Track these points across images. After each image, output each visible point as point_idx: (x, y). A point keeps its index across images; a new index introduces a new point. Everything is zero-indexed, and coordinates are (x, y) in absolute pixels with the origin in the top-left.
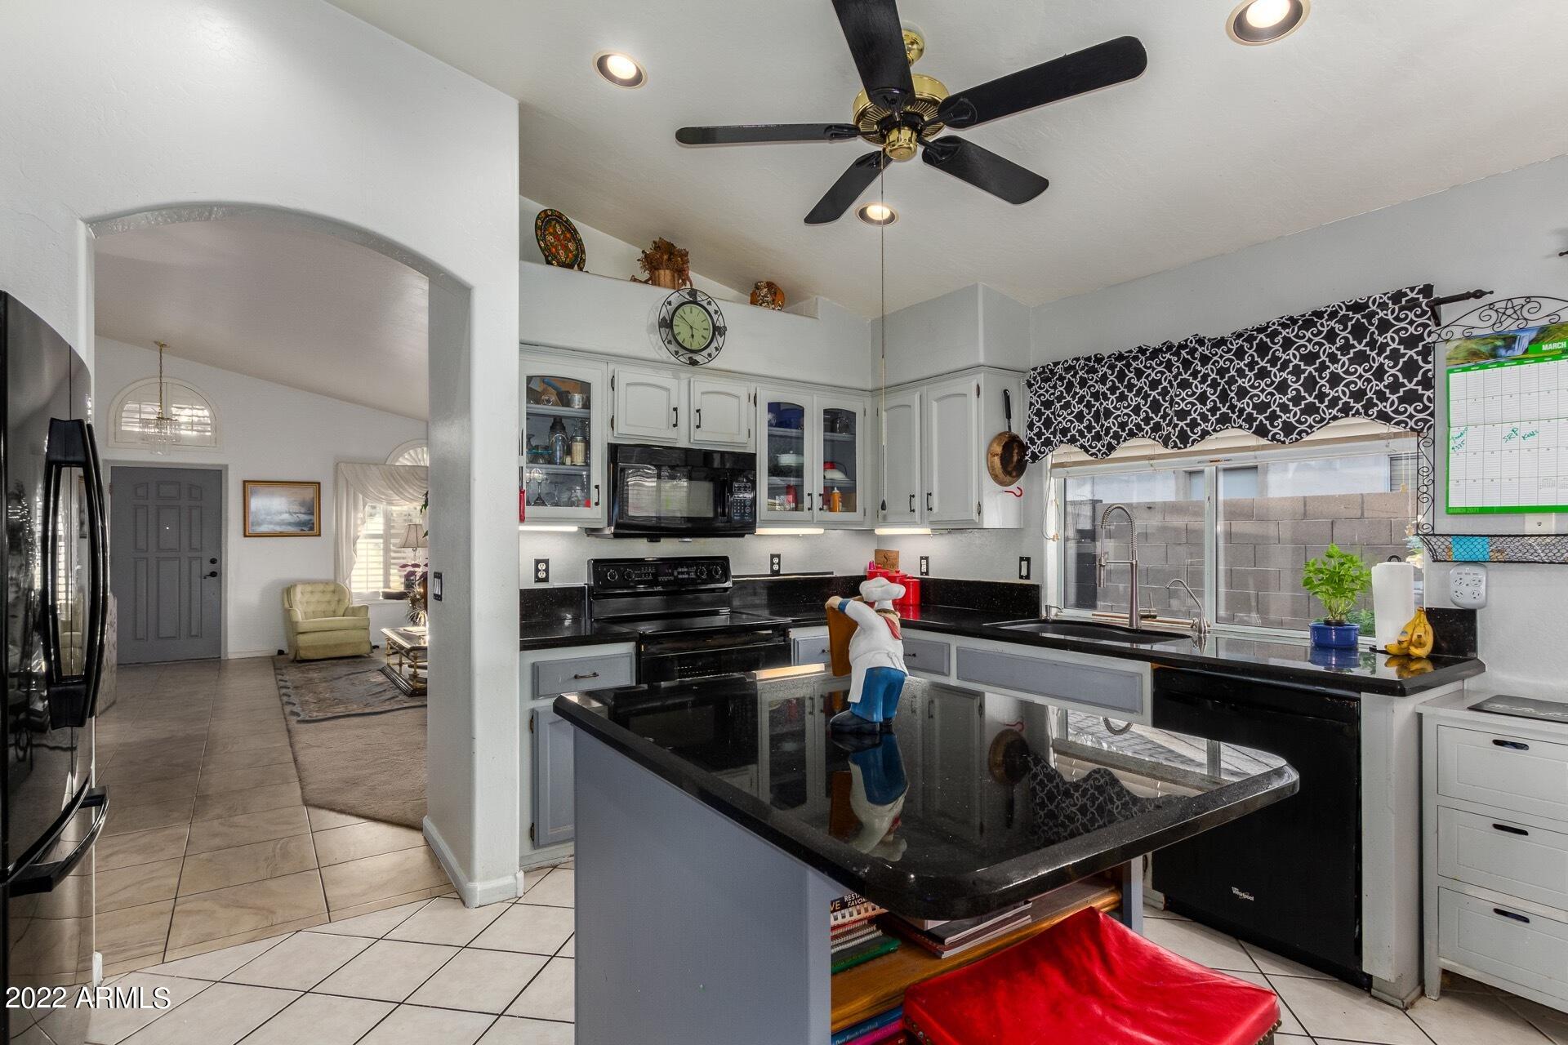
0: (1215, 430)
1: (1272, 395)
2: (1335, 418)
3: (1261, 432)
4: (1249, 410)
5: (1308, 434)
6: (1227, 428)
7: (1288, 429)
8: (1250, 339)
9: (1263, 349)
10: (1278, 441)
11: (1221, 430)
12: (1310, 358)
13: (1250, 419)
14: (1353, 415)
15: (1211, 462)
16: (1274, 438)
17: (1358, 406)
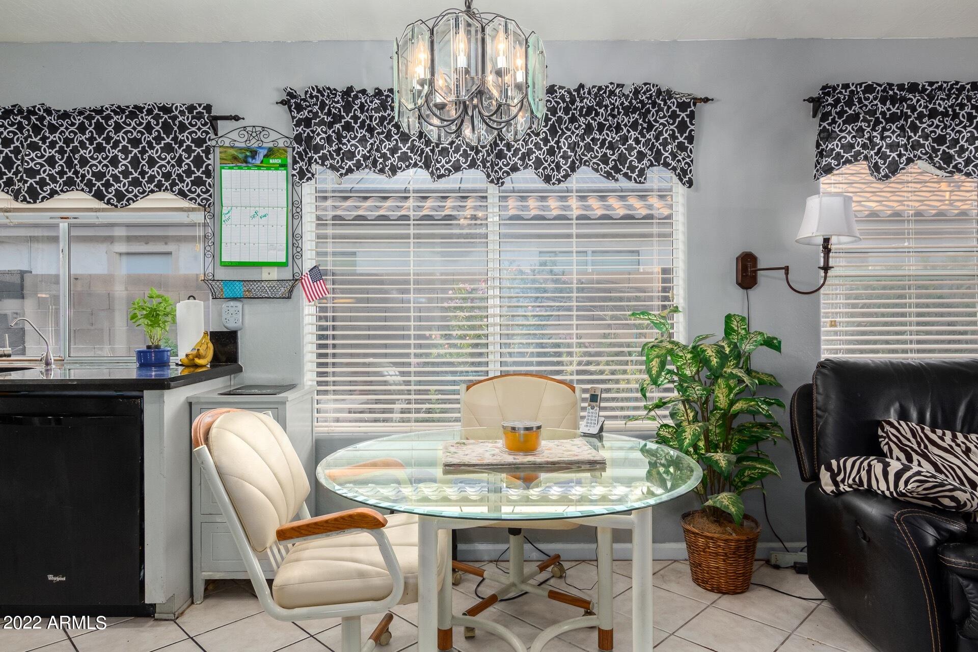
0: (62, 191)
1: (107, 166)
2: (152, 191)
3: (99, 196)
4: (89, 177)
5: (134, 201)
6: (73, 190)
7: (120, 196)
8: (90, 118)
9: (100, 129)
10: (112, 205)
11: (68, 191)
12: (135, 142)
13: (90, 184)
14: (164, 191)
15: (62, 218)
16: (108, 203)
17: (167, 184)
